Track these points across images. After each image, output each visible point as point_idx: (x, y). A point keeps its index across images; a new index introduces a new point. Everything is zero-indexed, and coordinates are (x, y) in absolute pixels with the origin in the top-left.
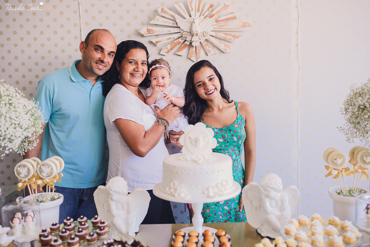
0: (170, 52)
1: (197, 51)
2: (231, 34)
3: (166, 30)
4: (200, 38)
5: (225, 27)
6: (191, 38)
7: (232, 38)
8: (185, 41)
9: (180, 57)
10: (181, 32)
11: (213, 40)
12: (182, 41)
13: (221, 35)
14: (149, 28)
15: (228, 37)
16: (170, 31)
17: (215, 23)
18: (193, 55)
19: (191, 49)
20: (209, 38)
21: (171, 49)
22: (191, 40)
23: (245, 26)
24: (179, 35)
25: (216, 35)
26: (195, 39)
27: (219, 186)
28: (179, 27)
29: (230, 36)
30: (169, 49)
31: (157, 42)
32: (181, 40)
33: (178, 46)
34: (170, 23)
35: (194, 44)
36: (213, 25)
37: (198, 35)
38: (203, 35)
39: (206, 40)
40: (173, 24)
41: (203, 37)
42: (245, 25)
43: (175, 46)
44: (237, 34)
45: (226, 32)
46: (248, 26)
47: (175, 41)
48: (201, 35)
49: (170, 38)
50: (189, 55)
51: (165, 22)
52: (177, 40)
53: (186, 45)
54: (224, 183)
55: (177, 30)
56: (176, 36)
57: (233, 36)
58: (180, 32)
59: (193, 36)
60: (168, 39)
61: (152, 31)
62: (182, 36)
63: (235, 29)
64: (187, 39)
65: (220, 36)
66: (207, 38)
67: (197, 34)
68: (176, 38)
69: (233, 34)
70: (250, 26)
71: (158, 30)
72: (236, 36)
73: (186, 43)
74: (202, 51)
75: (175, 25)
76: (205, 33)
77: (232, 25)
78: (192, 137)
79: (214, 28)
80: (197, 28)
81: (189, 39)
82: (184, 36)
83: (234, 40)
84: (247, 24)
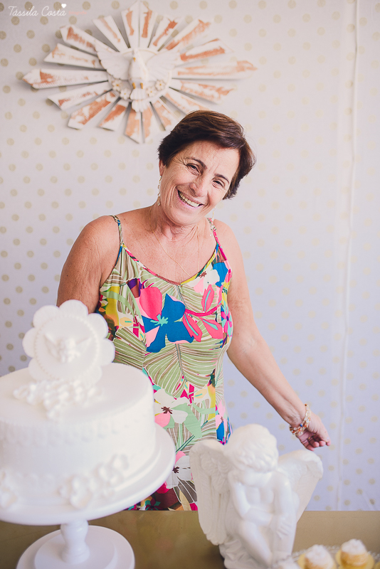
0: (88, 123)
1: (144, 120)
2: (214, 87)
3: (79, 76)
4: (148, 92)
5: (200, 71)
6: (129, 92)
7: (216, 95)
8: (119, 99)
9: (109, 132)
10: (110, 81)
11: (176, 97)
12: (113, 100)
13: (194, 87)
14: (46, 71)
15: (207, 92)
16: (87, 78)
17: (180, 62)
18: (136, 130)
19: (131, 116)
20: (167, 94)
21: (92, 116)
22: (129, 98)
23: (242, 69)
24: (105, 87)
25: (182, 87)
26: (136, 95)
27: (103, 472)
28: (105, 70)
29: (211, 90)
30: (87, 115)
31: (61, 102)
32: (109, 97)
33: (104, 111)
34: (86, 61)
35: (134, 106)
36: (176, 67)
37: (144, 87)
38: (154, 88)
39: (163, 98)
40: (94, 62)
41: (155, 92)
42: (241, 67)
43: (99, 109)
44: (226, 86)
45: (204, 83)
46: (249, 68)
47: (99, 100)
48: (151, 87)
49: (88, 94)
50: (128, 130)
51: (77, 59)
52: (103, 97)
53: (121, 109)
54: (118, 464)
55: (99, 76)
56: (100, 88)
57: (219, 90)
58: (107, 81)
59: (134, 88)
60: (84, 95)
61: (50, 77)
62: (111, 90)
63: (223, 74)
64: (122, 95)
65: (191, 90)
66: (163, 93)
67: (141, 85)
68: (100, 92)
69: (218, 85)
70: (252, 68)
71: (61, 76)
72: (223, 90)
73: (120, 103)
74: (153, 119)
75: (97, 66)
76: (158, 83)
77: (215, 66)
78: (50, 337)
79: (179, 73)
80: (142, 72)
81: (124, 94)
82: (115, 88)
83: (219, 98)
84: (247, 65)
